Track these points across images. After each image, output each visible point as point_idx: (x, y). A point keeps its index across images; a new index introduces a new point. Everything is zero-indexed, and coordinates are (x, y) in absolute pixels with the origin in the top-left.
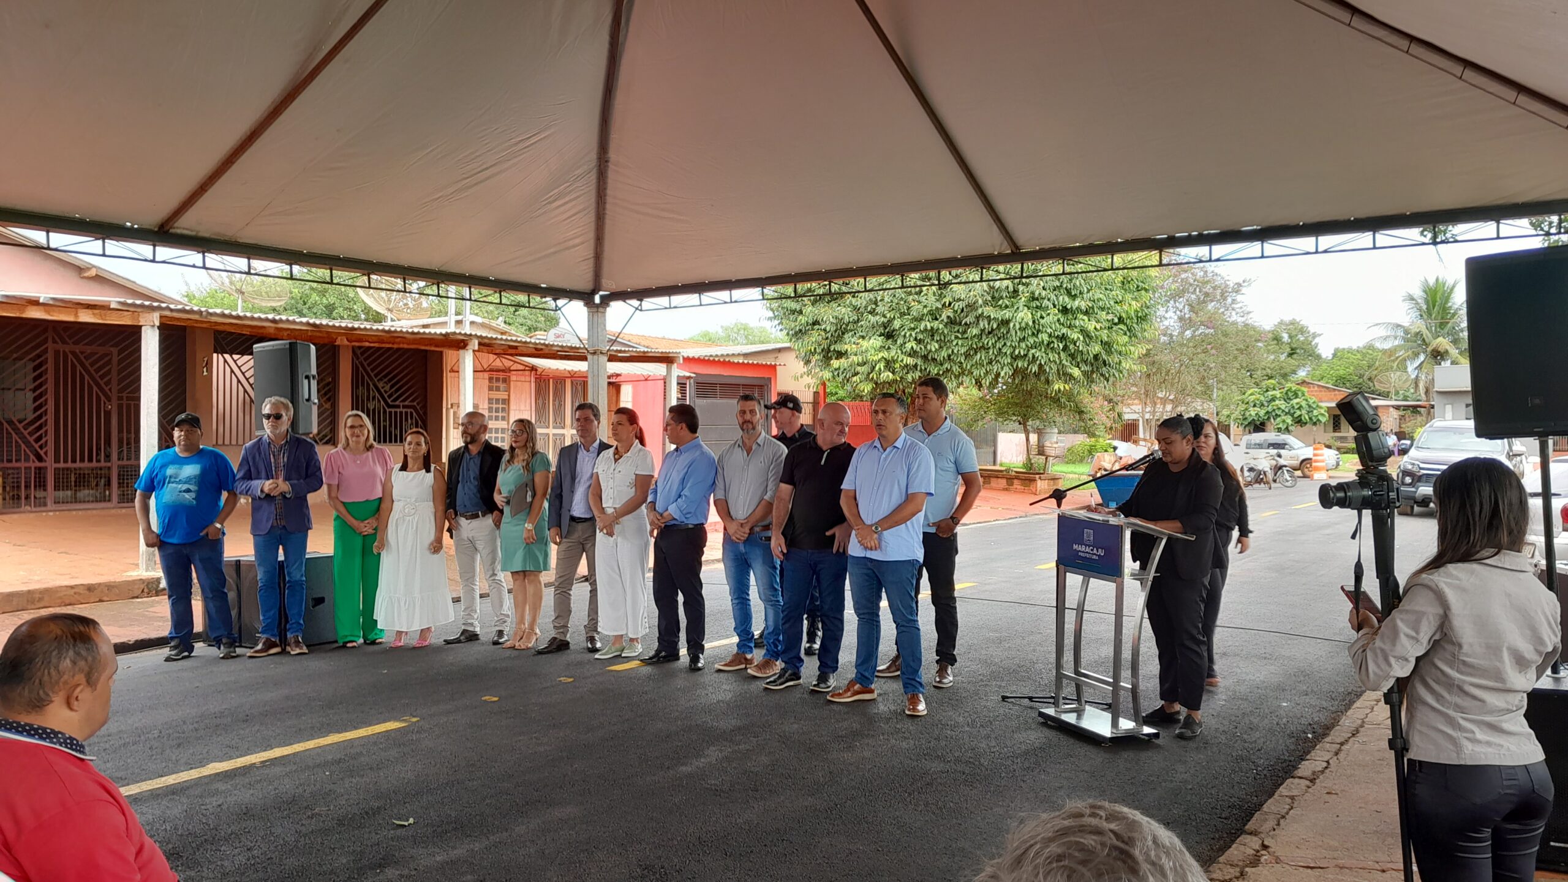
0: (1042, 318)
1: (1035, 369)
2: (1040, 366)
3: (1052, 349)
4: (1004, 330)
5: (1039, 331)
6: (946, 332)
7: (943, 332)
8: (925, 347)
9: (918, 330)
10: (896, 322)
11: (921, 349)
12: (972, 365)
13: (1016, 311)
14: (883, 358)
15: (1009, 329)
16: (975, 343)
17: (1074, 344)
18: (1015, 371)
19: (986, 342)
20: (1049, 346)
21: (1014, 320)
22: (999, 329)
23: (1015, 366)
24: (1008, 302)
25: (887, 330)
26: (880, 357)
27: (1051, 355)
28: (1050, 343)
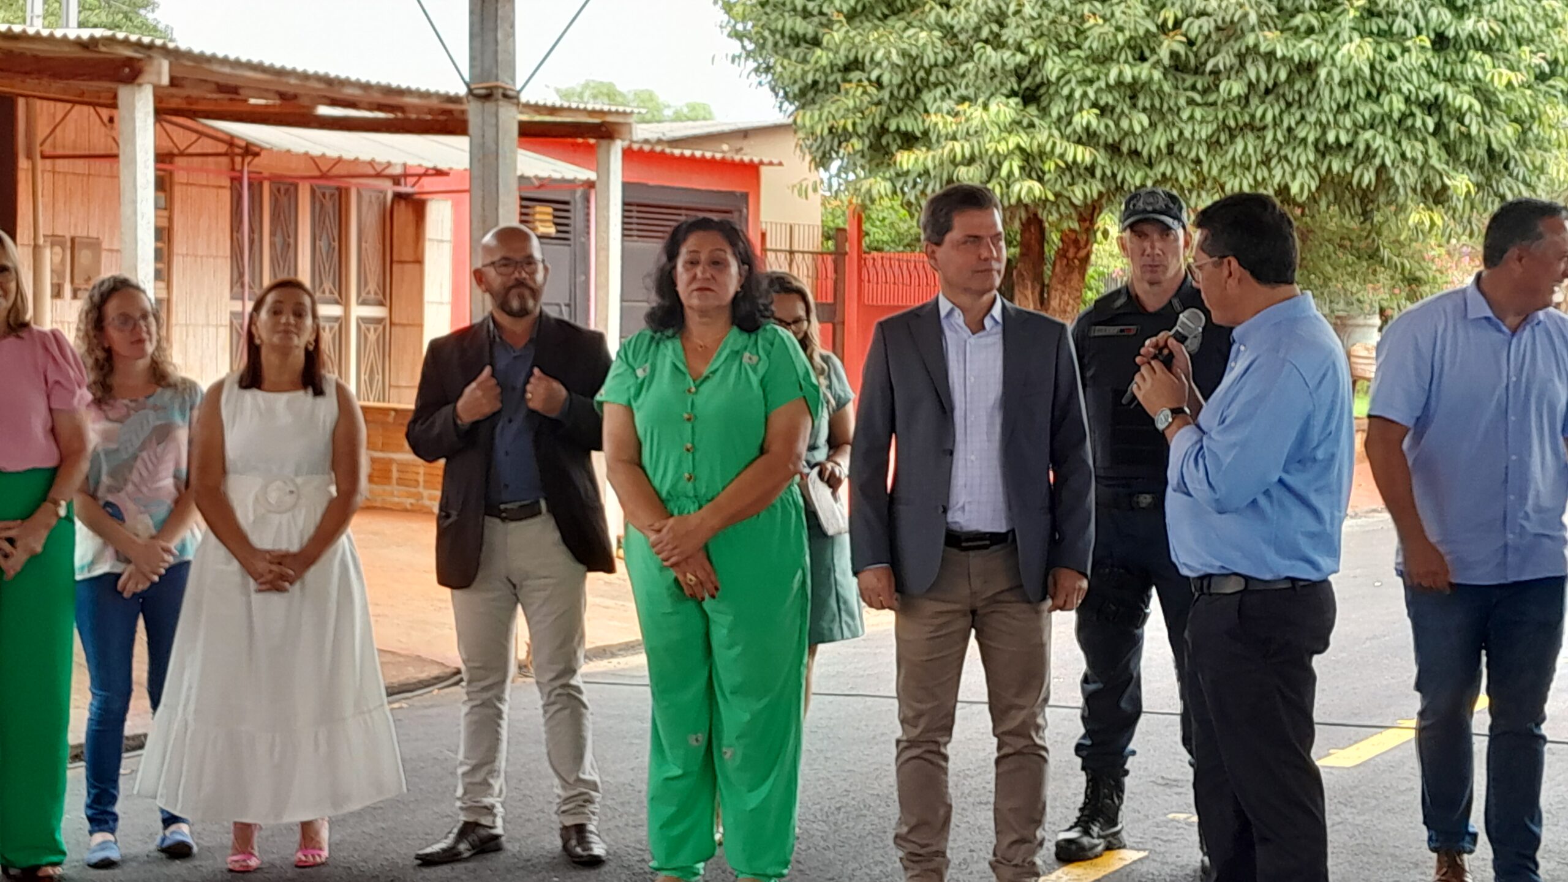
0: (1391, 58)
1: (1369, 176)
2: (1382, 169)
3: (1410, 131)
4: (1301, 85)
5: (1382, 88)
6: (1167, 88)
7: (1161, 88)
8: (1117, 125)
9: (1102, 84)
10: (1049, 64)
11: (1107, 127)
12: (1223, 167)
13: (1331, 42)
14: (1019, 147)
15: (1314, 84)
16: (1233, 115)
17: (1461, 121)
18: (1322, 180)
19: (1259, 114)
20: (1403, 125)
21: (1328, 62)
22: (1290, 81)
23: (1323, 171)
24: (1315, 23)
25: (1025, 85)
26: (1011, 146)
27: (1406, 145)
28: (1403, 117)
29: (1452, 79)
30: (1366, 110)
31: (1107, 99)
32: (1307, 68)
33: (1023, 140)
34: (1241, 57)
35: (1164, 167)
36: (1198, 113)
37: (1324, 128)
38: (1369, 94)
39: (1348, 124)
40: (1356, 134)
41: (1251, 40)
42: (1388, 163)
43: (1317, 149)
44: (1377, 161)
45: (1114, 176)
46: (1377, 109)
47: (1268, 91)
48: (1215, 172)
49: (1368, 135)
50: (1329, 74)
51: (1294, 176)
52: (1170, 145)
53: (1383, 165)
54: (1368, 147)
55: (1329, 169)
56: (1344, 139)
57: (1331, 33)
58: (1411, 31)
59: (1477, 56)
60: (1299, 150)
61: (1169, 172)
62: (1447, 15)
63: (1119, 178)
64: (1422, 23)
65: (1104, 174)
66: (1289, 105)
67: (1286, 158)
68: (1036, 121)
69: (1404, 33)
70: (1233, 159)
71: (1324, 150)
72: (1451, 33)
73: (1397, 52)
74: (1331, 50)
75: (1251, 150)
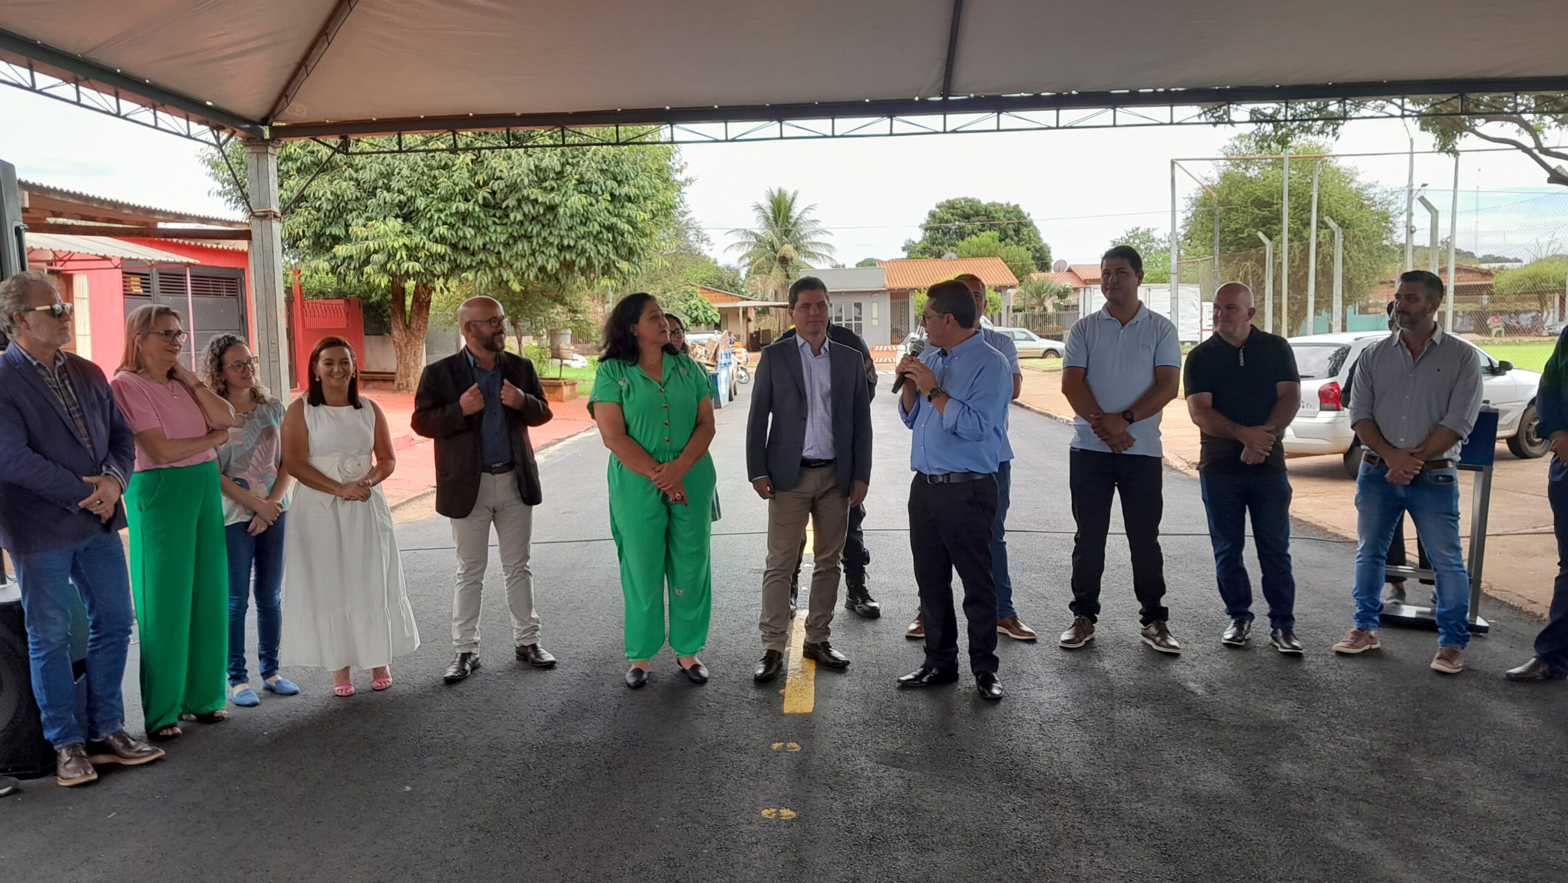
0: (591, 205)
1: (583, 262)
2: (589, 259)
3: (600, 240)
4: (550, 216)
5: (587, 219)
8: (456, 233)
9: (448, 212)
10: (418, 201)
11: (452, 234)
12: (511, 256)
13: (563, 196)
14: (404, 244)
15: (556, 215)
16: (516, 230)
17: (622, 235)
18: (561, 264)
19: (529, 230)
20: (597, 237)
21: (563, 205)
22: (544, 214)
23: (562, 258)
24: (555, 185)
25: (404, 212)
26: (401, 244)
27: (600, 247)
28: (598, 233)
29: (618, 216)
30: (582, 230)
31: (452, 220)
32: (552, 208)
33: (406, 240)
34: (519, 201)
35: (482, 256)
36: (499, 229)
37: (562, 237)
38: (581, 221)
39: (574, 236)
40: (576, 241)
41: (525, 192)
42: (592, 255)
43: (558, 249)
44: (587, 255)
45: (455, 260)
46: (586, 229)
47: (533, 218)
48: (507, 259)
49: (583, 241)
50: (565, 211)
51: (547, 261)
52: (484, 245)
53: (590, 256)
54: (583, 248)
55: (565, 258)
56: (572, 243)
57: (563, 191)
58: (600, 192)
59: (629, 205)
60: (550, 248)
61: (484, 259)
62: (615, 185)
63: (458, 261)
64: (604, 188)
65: (450, 259)
66: (543, 226)
67: (543, 252)
68: (413, 231)
69: (596, 193)
70: (517, 253)
71: (562, 248)
72: (617, 193)
73: (594, 202)
74: (564, 199)
75: (526, 248)
